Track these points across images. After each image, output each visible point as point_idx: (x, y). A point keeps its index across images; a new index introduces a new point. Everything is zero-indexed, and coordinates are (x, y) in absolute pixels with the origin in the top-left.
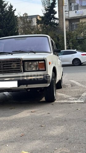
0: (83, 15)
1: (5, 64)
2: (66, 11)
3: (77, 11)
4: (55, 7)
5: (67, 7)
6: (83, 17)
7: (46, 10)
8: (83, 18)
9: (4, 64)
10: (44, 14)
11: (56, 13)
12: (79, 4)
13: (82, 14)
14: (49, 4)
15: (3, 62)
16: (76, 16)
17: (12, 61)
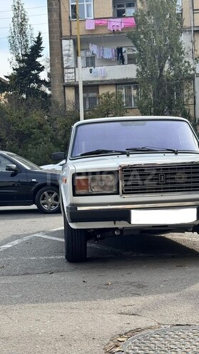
0: (107, 79)
1: (168, 174)
2: (68, 68)
3: (92, 68)
4: (41, 56)
5: (71, 58)
6: (106, 82)
7: (19, 61)
8: (106, 85)
9: (166, 174)
10: (14, 70)
11: (42, 69)
12: (98, 55)
13: (104, 77)
14: (25, 48)
15: (163, 169)
16: (90, 80)
17: (175, 169)
